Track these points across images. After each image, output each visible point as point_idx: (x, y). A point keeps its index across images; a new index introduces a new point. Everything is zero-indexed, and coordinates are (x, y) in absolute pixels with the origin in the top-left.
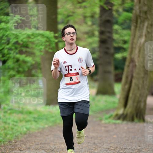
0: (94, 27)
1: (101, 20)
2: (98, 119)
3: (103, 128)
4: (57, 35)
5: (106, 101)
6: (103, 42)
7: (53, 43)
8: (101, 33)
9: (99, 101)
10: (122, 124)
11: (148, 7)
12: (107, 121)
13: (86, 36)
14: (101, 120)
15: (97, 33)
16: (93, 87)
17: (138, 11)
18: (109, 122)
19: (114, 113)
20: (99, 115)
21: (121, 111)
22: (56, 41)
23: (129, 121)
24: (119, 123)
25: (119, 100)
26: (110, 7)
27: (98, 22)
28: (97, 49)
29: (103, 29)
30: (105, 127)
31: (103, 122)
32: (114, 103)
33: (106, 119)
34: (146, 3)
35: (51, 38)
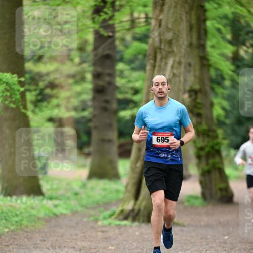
0: (85, 65)
1: (96, 55)
2: (91, 218)
3: (100, 234)
4: (22, 79)
5: (105, 190)
6: (99, 91)
7: (18, 93)
8: (97, 76)
9: (92, 189)
10: (131, 226)
11: (174, 34)
12: (106, 222)
13: (71, 81)
14: (96, 220)
15: (89, 77)
16: (83, 166)
17: (157, 40)
18: (110, 224)
19: (118, 210)
20: (92, 212)
21: (129, 206)
22: (22, 89)
23: (143, 221)
24: (125, 225)
25: (126, 187)
26: (111, 34)
27: (91, 58)
28: (90, 103)
29: (99, 69)
30: (103, 232)
31: (100, 223)
32: (118, 191)
33: (105, 218)
34: (170, 26)
35: (14, 84)
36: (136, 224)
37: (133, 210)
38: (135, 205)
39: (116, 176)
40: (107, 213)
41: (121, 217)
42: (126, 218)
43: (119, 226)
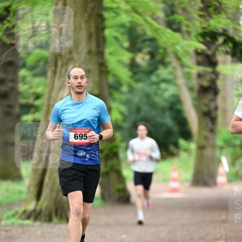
36: (38, 223)
37: (35, 210)
38: (37, 205)
39: (18, 178)
40: (10, 213)
41: (24, 217)
42: (28, 218)
43: (22, 226)
